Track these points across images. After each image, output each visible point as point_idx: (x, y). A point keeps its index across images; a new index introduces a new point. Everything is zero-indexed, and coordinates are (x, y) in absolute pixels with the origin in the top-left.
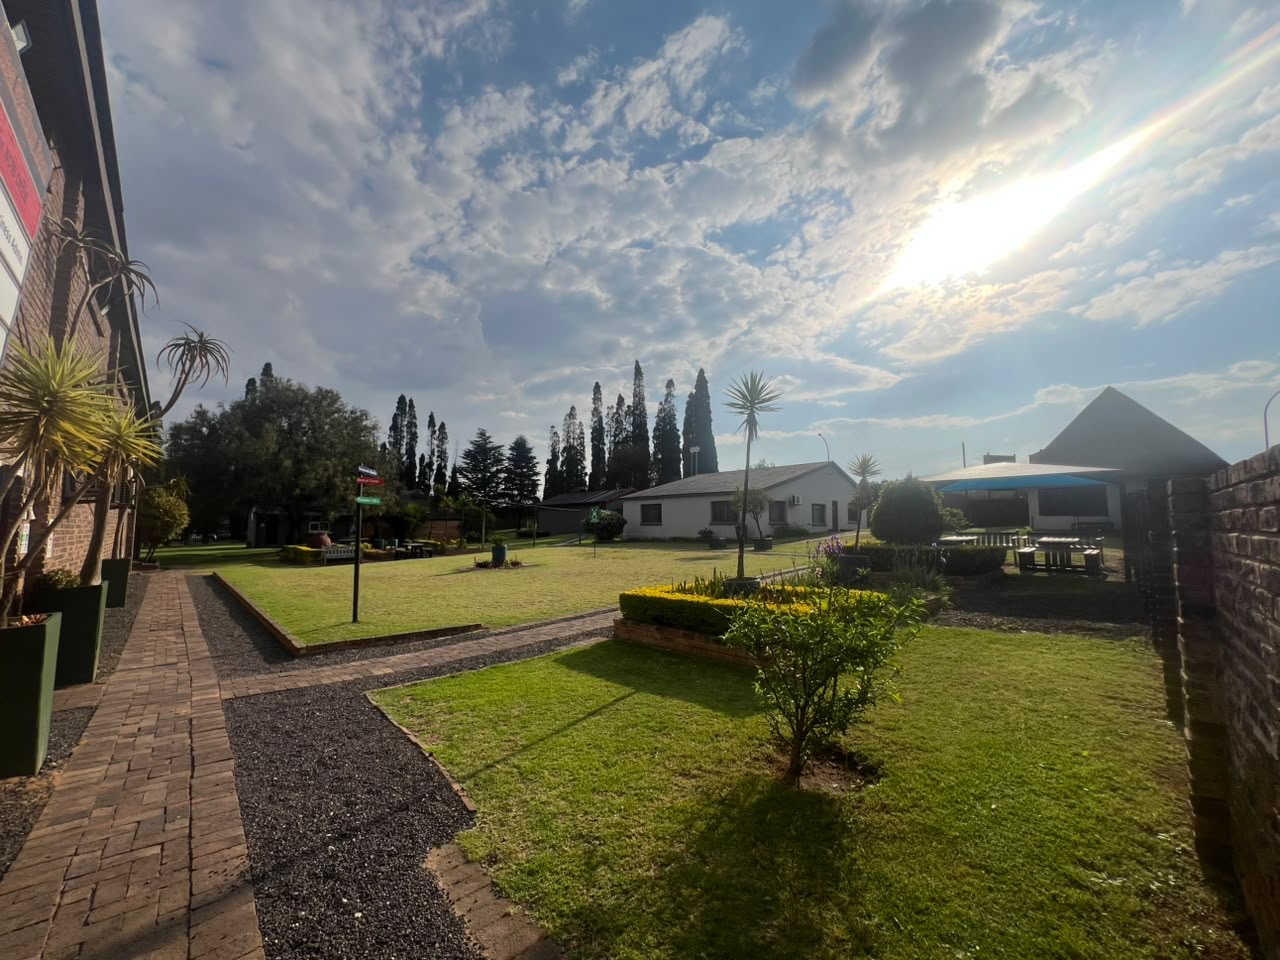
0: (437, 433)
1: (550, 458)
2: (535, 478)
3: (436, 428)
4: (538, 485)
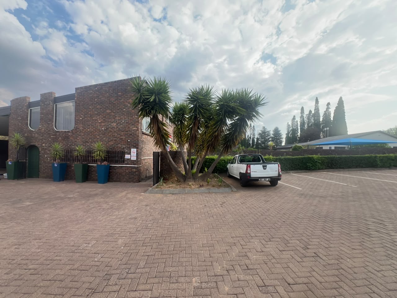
0: (252, 128)
1: (287, 133)
2: (281, 139)
3: (252, 127)
4: (282, 142)
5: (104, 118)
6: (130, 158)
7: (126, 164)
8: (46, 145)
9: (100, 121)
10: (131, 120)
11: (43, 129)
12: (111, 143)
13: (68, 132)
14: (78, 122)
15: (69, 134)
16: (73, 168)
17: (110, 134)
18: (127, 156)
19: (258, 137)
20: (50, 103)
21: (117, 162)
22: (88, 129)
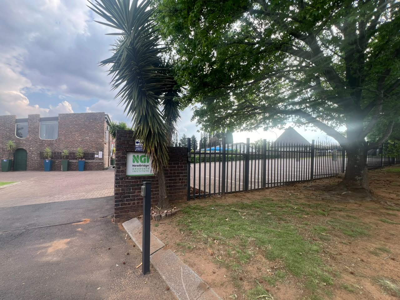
5: (80, 134)
6: (98, 157)
7: (95, 160)
8: (33, 149)
9: (77, 135)
10: (98, 135)
11: (31, 138)
12: (85, 148)
13: (53, 141)
14: (61, 135)
15: (54, 142)
16: (56, 163)
17: (84, 143)
18: (96, 156)
19: (180, 143)
20: (37, 121)
21: (89, 159)
22: (68, 139)
